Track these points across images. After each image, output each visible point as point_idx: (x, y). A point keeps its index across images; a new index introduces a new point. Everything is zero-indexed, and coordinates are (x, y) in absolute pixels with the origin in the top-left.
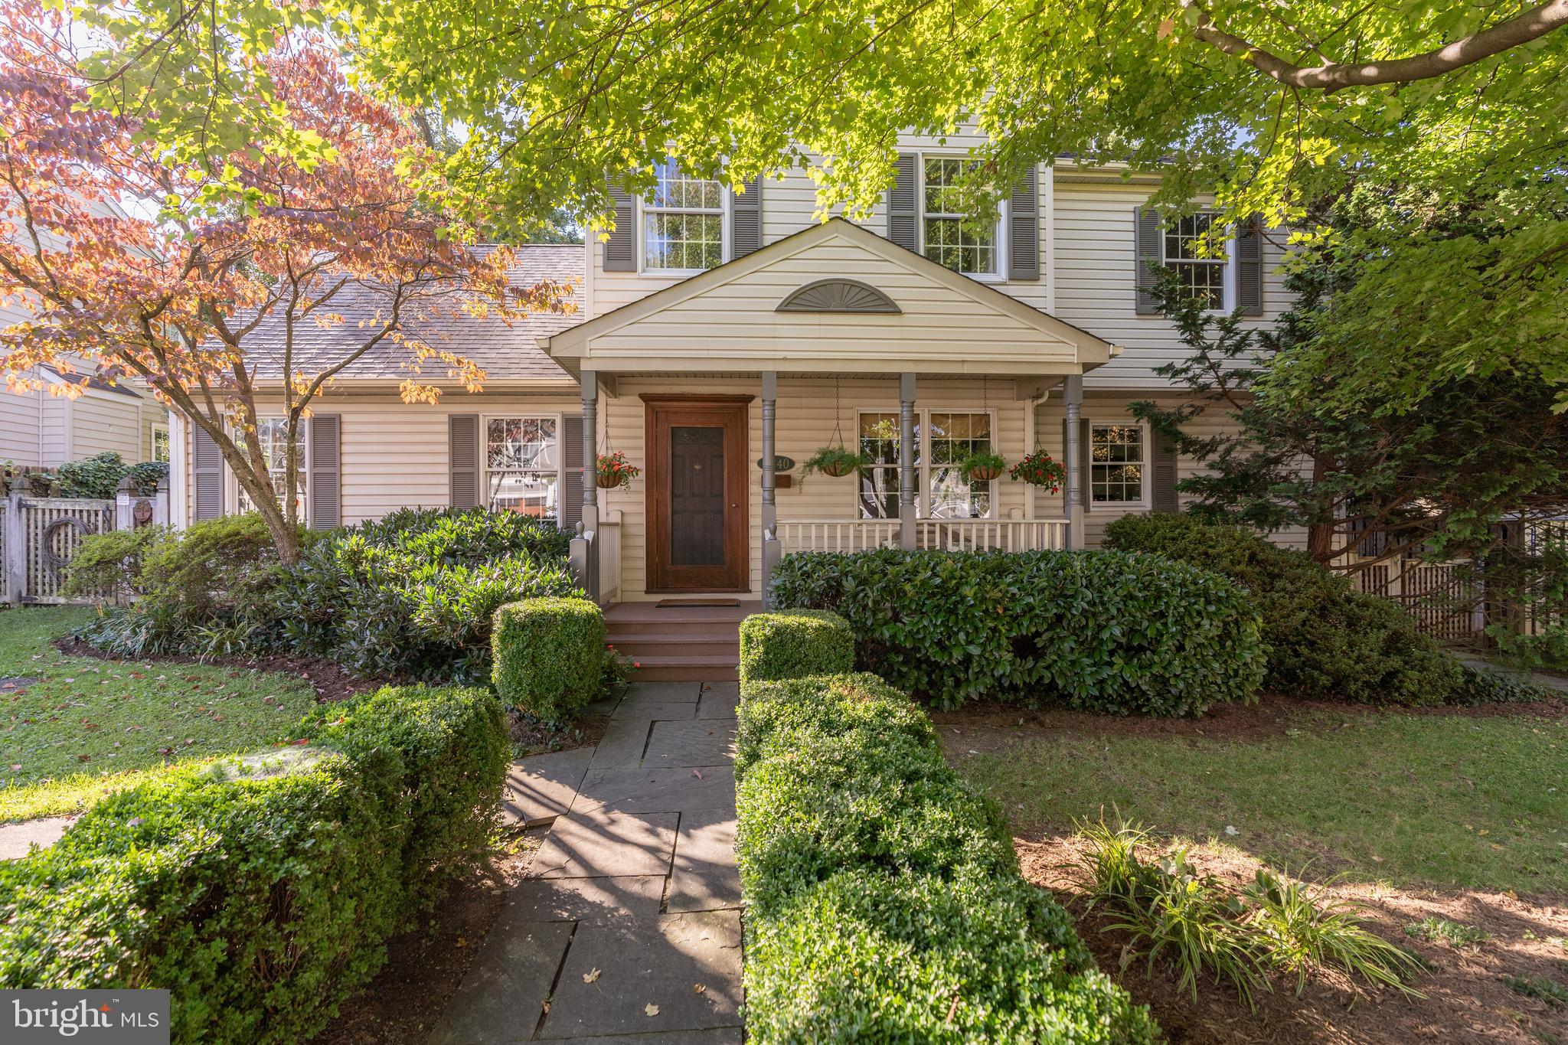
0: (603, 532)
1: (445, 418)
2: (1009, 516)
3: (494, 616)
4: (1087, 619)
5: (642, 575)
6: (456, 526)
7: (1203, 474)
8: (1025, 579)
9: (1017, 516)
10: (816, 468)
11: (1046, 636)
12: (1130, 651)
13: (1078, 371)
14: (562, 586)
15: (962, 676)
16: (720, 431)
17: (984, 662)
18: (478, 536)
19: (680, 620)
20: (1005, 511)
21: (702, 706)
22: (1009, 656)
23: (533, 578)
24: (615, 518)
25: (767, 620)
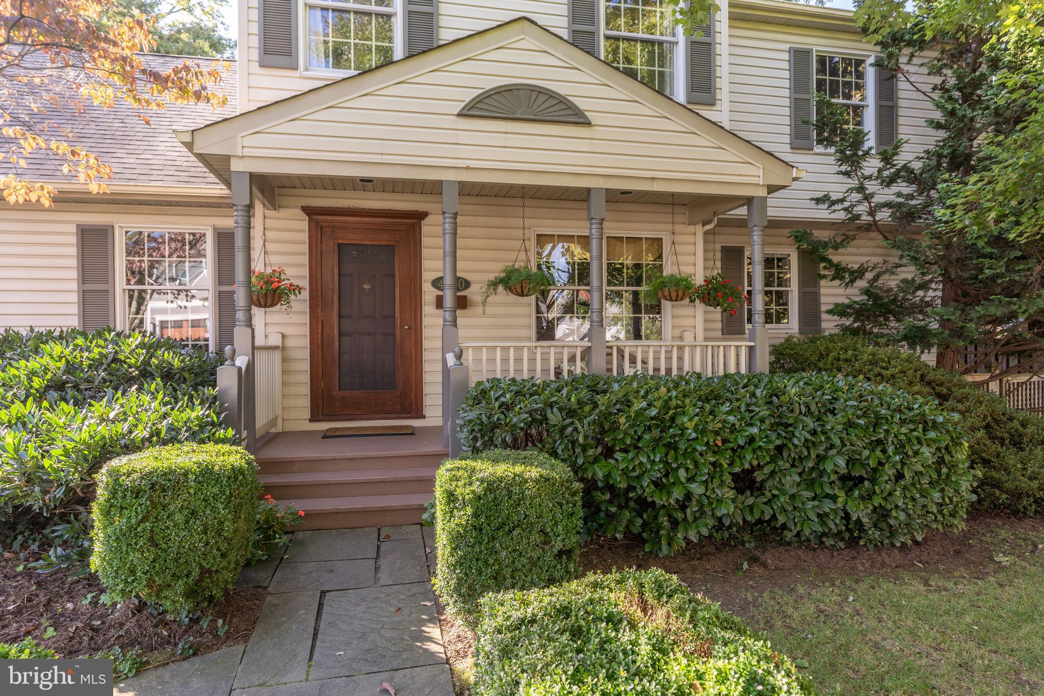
0: (260, 357)
1: (73, 228)
2: (681, 338)
3: (97, 477)
4: (808, 448)
5: (306, 402)
6: (67, 352)
7: (858, 299)
8: (743, 409)
9: (688, 338)
10: (500, 288)
11: (767, 470)
12: (850, 481)
13: (762, 193)
14: (202, 427)
15: (679, 515)
16: (390, 249)
17: (706, 502)
18: (95, 365)
19: (350, 455)
20: (677, 333)
21: (383, 563)
22: (731, 494)
23: (165, 416)
24: (275, 340)
25: (473, 470)
